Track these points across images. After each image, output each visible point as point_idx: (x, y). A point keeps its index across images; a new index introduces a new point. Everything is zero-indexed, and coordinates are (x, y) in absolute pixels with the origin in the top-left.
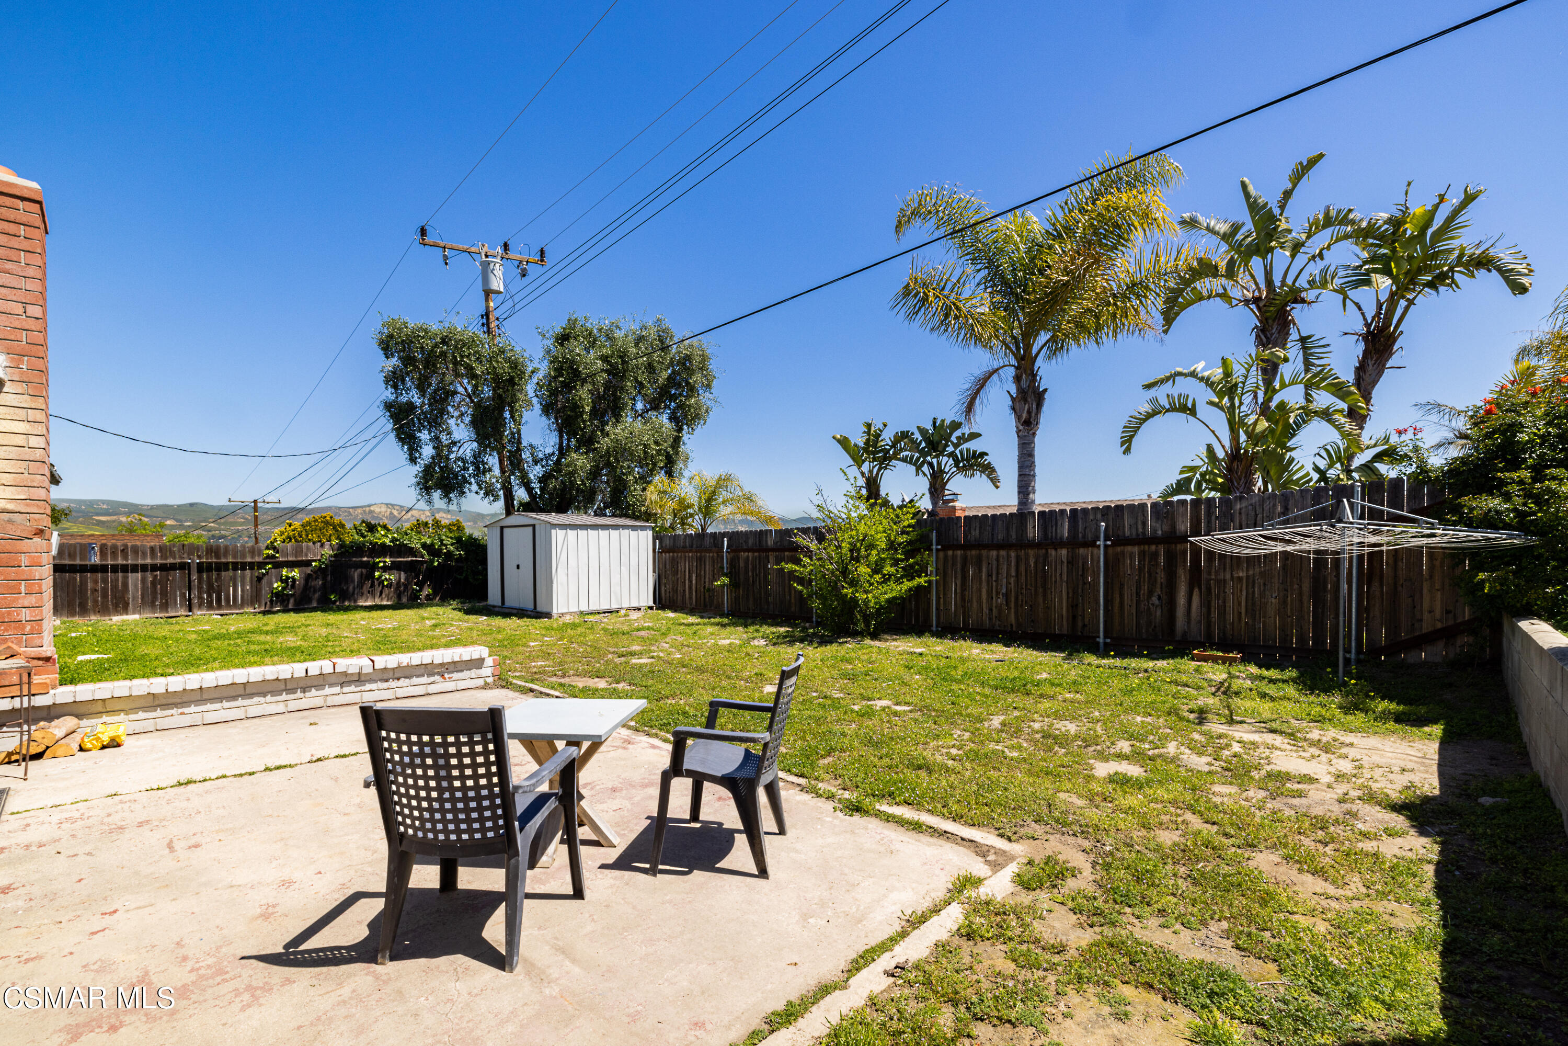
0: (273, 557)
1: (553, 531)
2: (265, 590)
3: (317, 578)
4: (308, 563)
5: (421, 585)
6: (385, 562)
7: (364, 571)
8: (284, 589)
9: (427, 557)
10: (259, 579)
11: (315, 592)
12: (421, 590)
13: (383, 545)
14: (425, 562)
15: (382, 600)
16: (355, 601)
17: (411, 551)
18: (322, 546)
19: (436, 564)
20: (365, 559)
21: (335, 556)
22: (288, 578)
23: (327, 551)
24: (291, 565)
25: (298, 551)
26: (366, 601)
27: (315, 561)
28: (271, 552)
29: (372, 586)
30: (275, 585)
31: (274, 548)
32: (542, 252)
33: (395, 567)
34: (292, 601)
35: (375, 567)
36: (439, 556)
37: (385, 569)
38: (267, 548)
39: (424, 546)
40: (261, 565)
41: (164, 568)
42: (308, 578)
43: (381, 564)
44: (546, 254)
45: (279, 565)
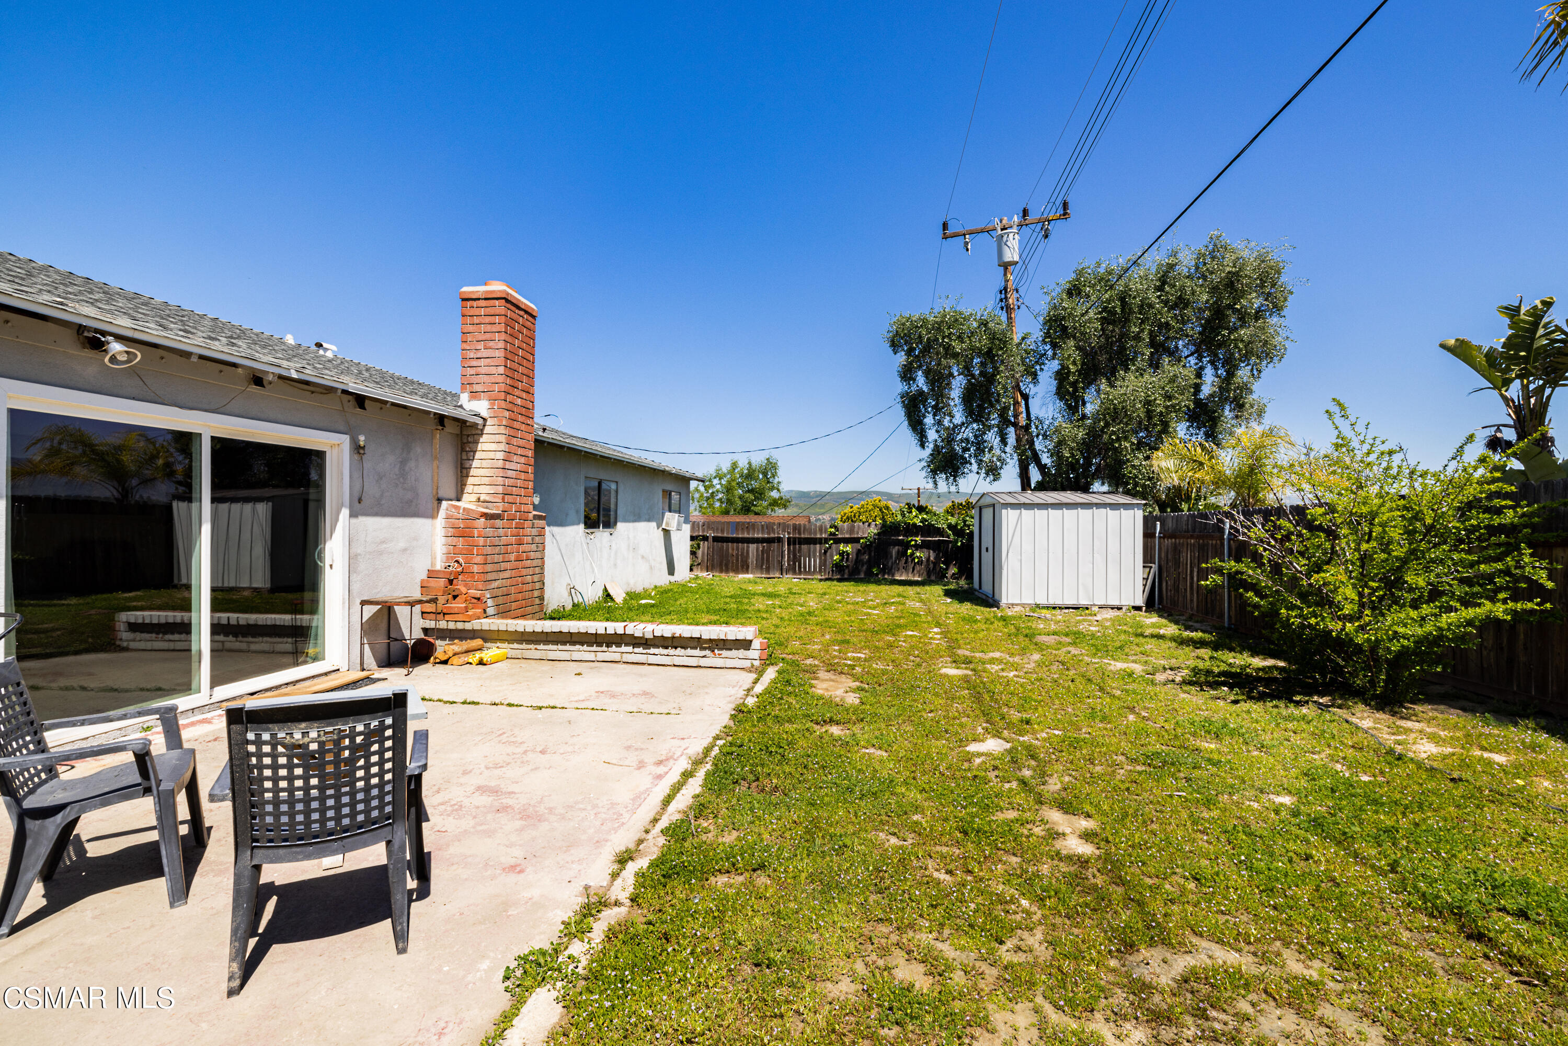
0: (834, 534)
1: (1004, 511)
2: (829, 560)
3: (864, 553)
4: (856, 540)
5: (948, 564)
6: (916, 541)
7: (900, 548)
8: (842, 560)
9: (952, 537)
10: (825, 552)
11: (863, 566)
12: (947, 569)
13: (914, 524)
14: (951, 542)
15: (914, 576)
16: (893, 575)
17: (939, 532)
18: (869, 525)
19: (959, 544)
20: (901, 538)
21: (879, 534)
22: (844, 552)
23: (873, 530)
24: (847, 541)
25: (851, 530)
26: (901, 576)
27: (862, 538)
28: (833, 530)
29: (906, 562)
30: (835, 558)
31: (836, 527)
32: (1065, 205)
33: (925, 545)
34: (846, 571)
35: (907, 545)
36: (963, 537)
37: (917, 547)
38: (831, 527)
39: (950, 526)
40: (826, 541)
41: (770, 541)
42: (859, 552)
43: (913, 543)
44: (1070, 206)
45: (838, 541)
